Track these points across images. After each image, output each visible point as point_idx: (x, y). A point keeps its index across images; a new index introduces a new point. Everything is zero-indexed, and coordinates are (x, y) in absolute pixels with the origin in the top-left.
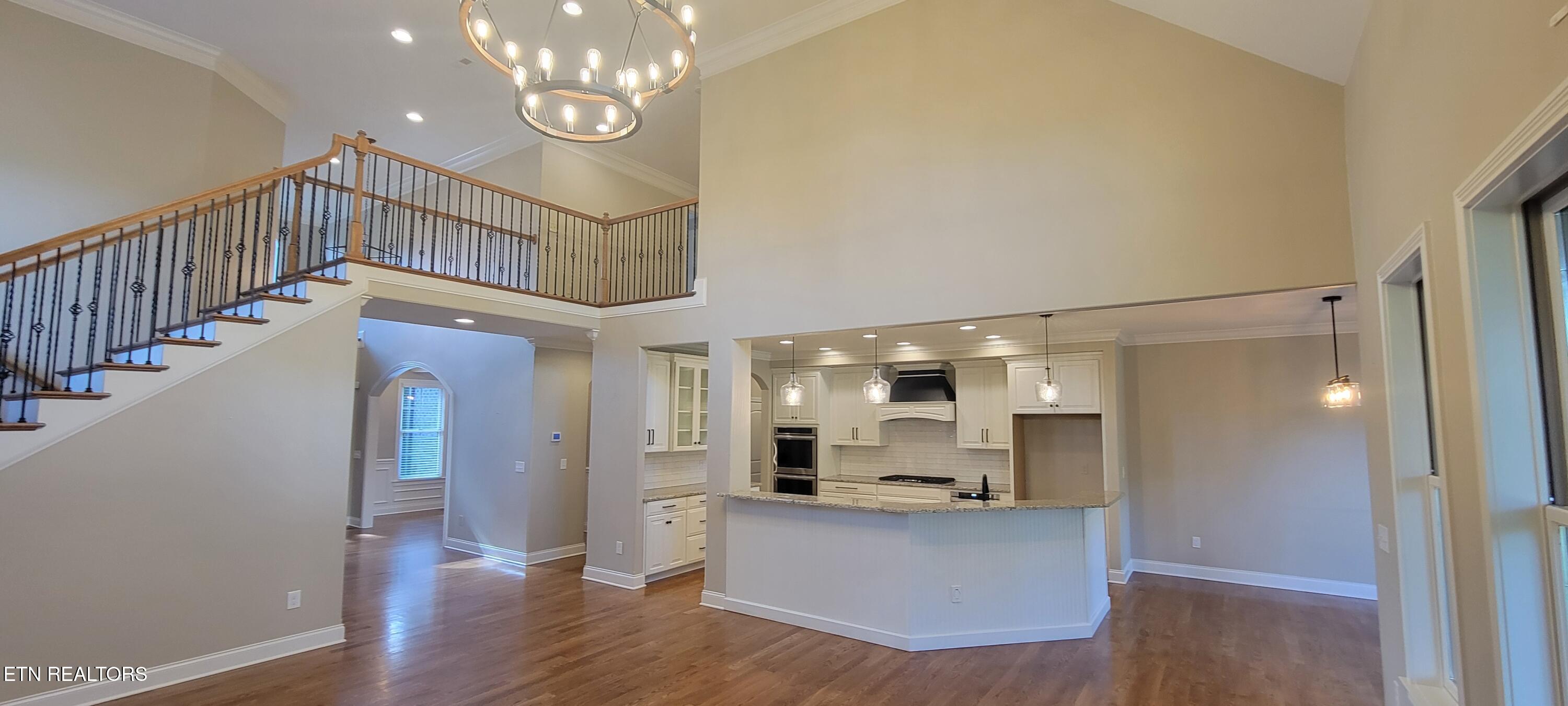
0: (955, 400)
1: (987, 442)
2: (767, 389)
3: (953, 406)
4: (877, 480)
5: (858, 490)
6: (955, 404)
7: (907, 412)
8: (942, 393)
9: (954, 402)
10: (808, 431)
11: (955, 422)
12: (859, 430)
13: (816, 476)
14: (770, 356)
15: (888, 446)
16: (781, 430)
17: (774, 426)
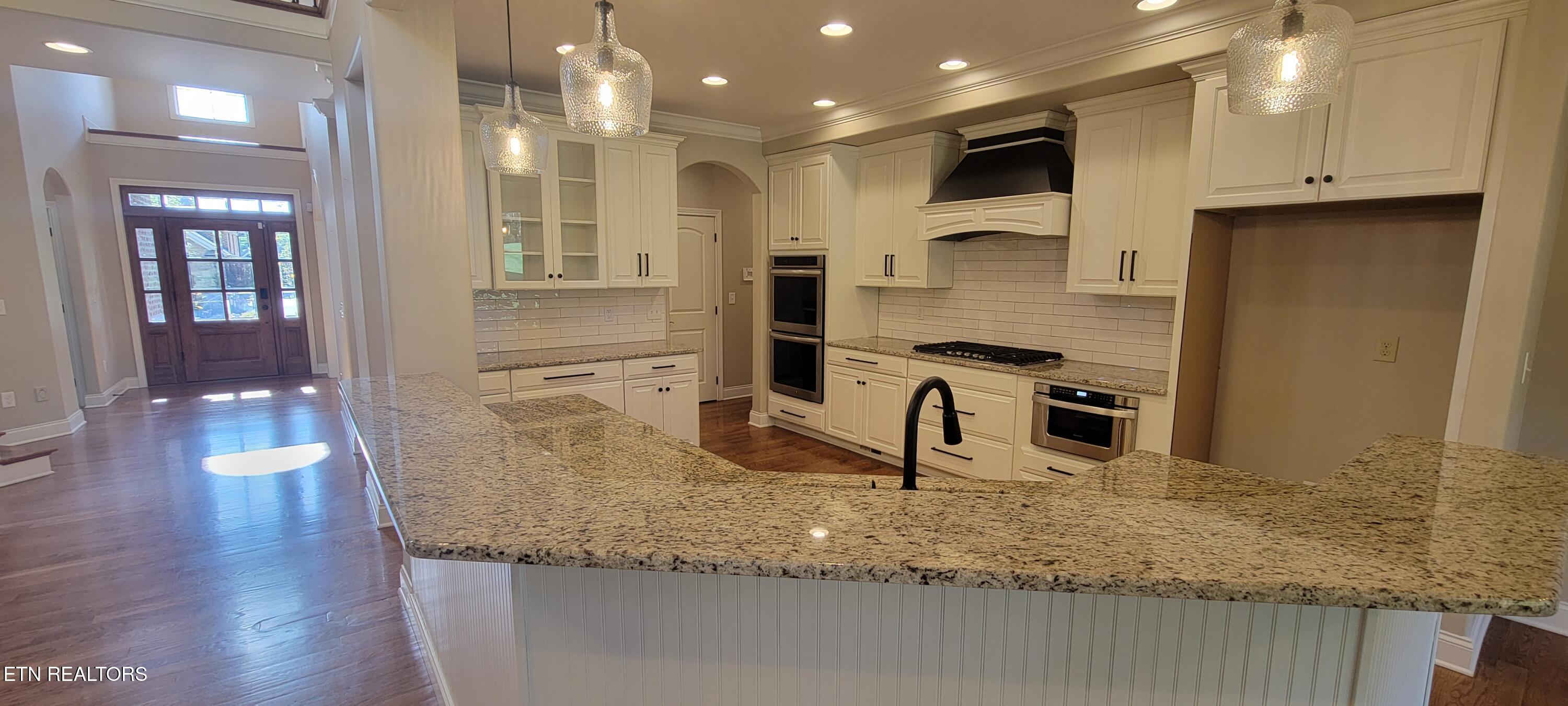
0: (1071, 192)
1: (1132, 279)
2: (760, 192)
3: (1067, 201)
4: (909, 350)
5: (878, 366)
6: (1071, 199)
7: (971, 221)
8: (1044, 176)
9: (1069, 195)
10: (811, 261)
11: (1066, 238)
12: (896, 260)
13: (823, 337)
14: (759, 134)
15: (949, 289)
16: (780, 261)
17: (771, 253)
